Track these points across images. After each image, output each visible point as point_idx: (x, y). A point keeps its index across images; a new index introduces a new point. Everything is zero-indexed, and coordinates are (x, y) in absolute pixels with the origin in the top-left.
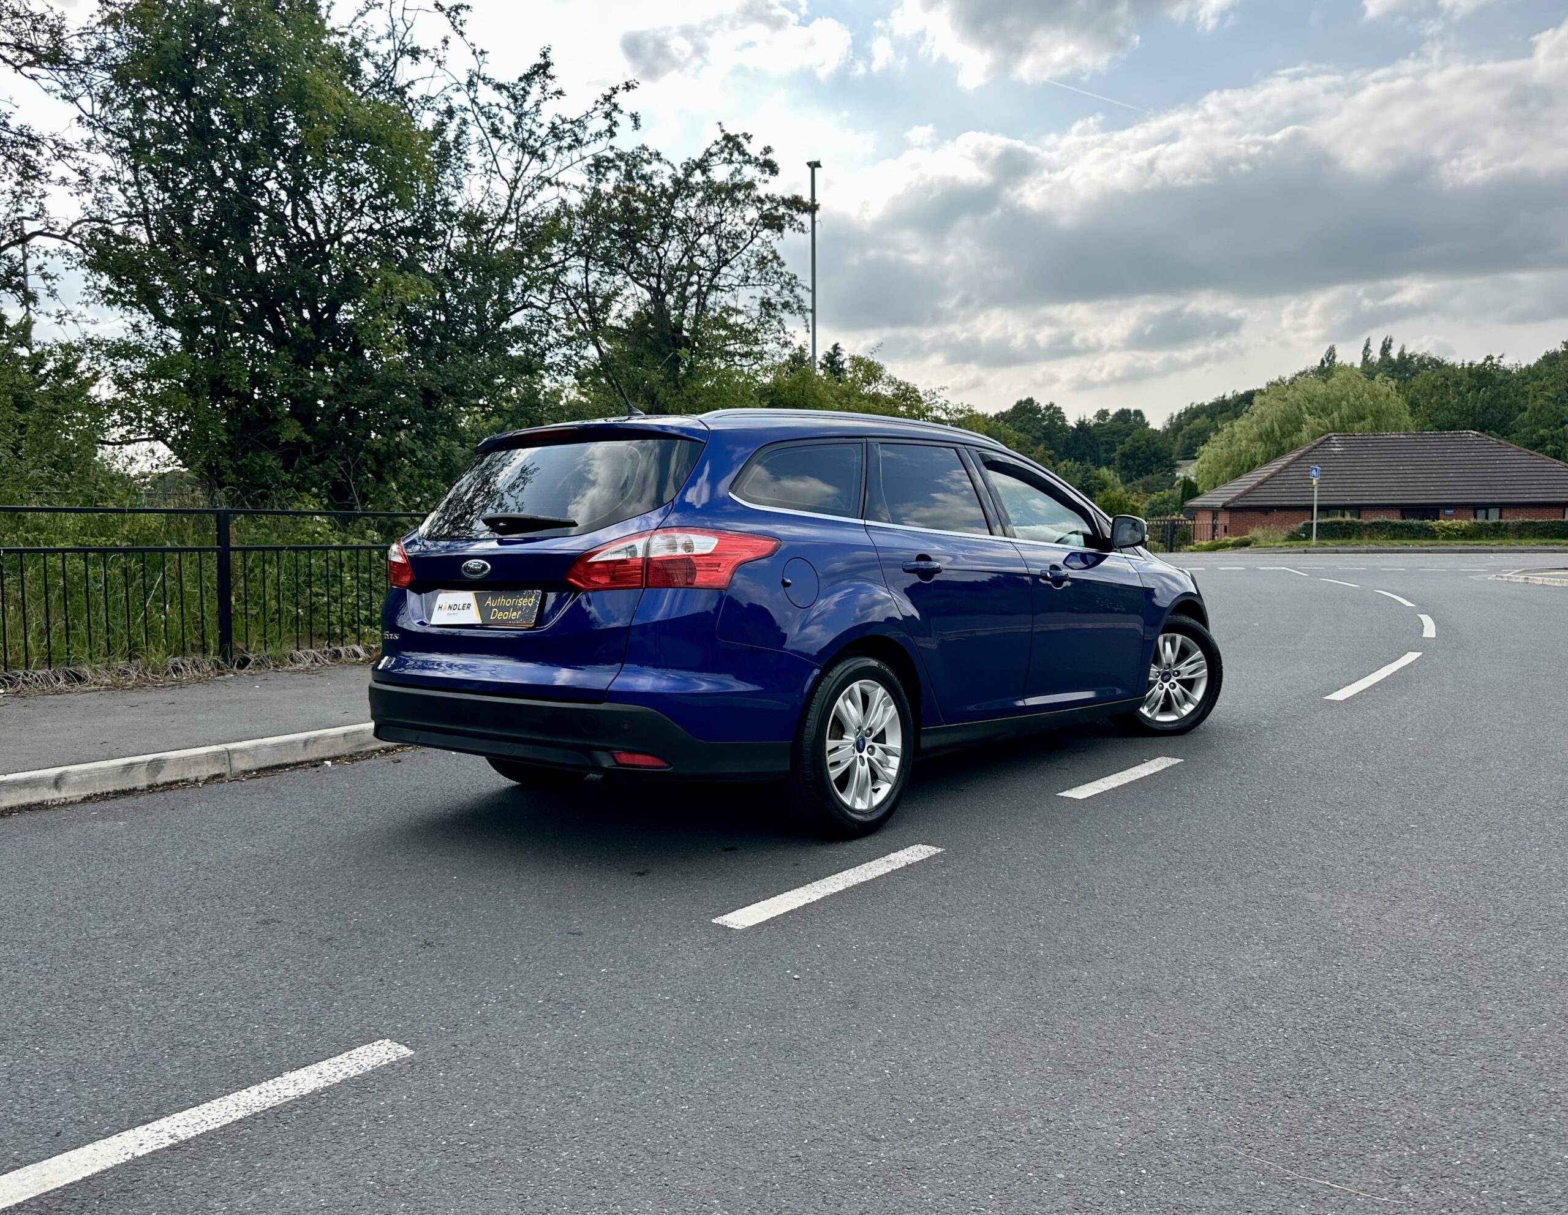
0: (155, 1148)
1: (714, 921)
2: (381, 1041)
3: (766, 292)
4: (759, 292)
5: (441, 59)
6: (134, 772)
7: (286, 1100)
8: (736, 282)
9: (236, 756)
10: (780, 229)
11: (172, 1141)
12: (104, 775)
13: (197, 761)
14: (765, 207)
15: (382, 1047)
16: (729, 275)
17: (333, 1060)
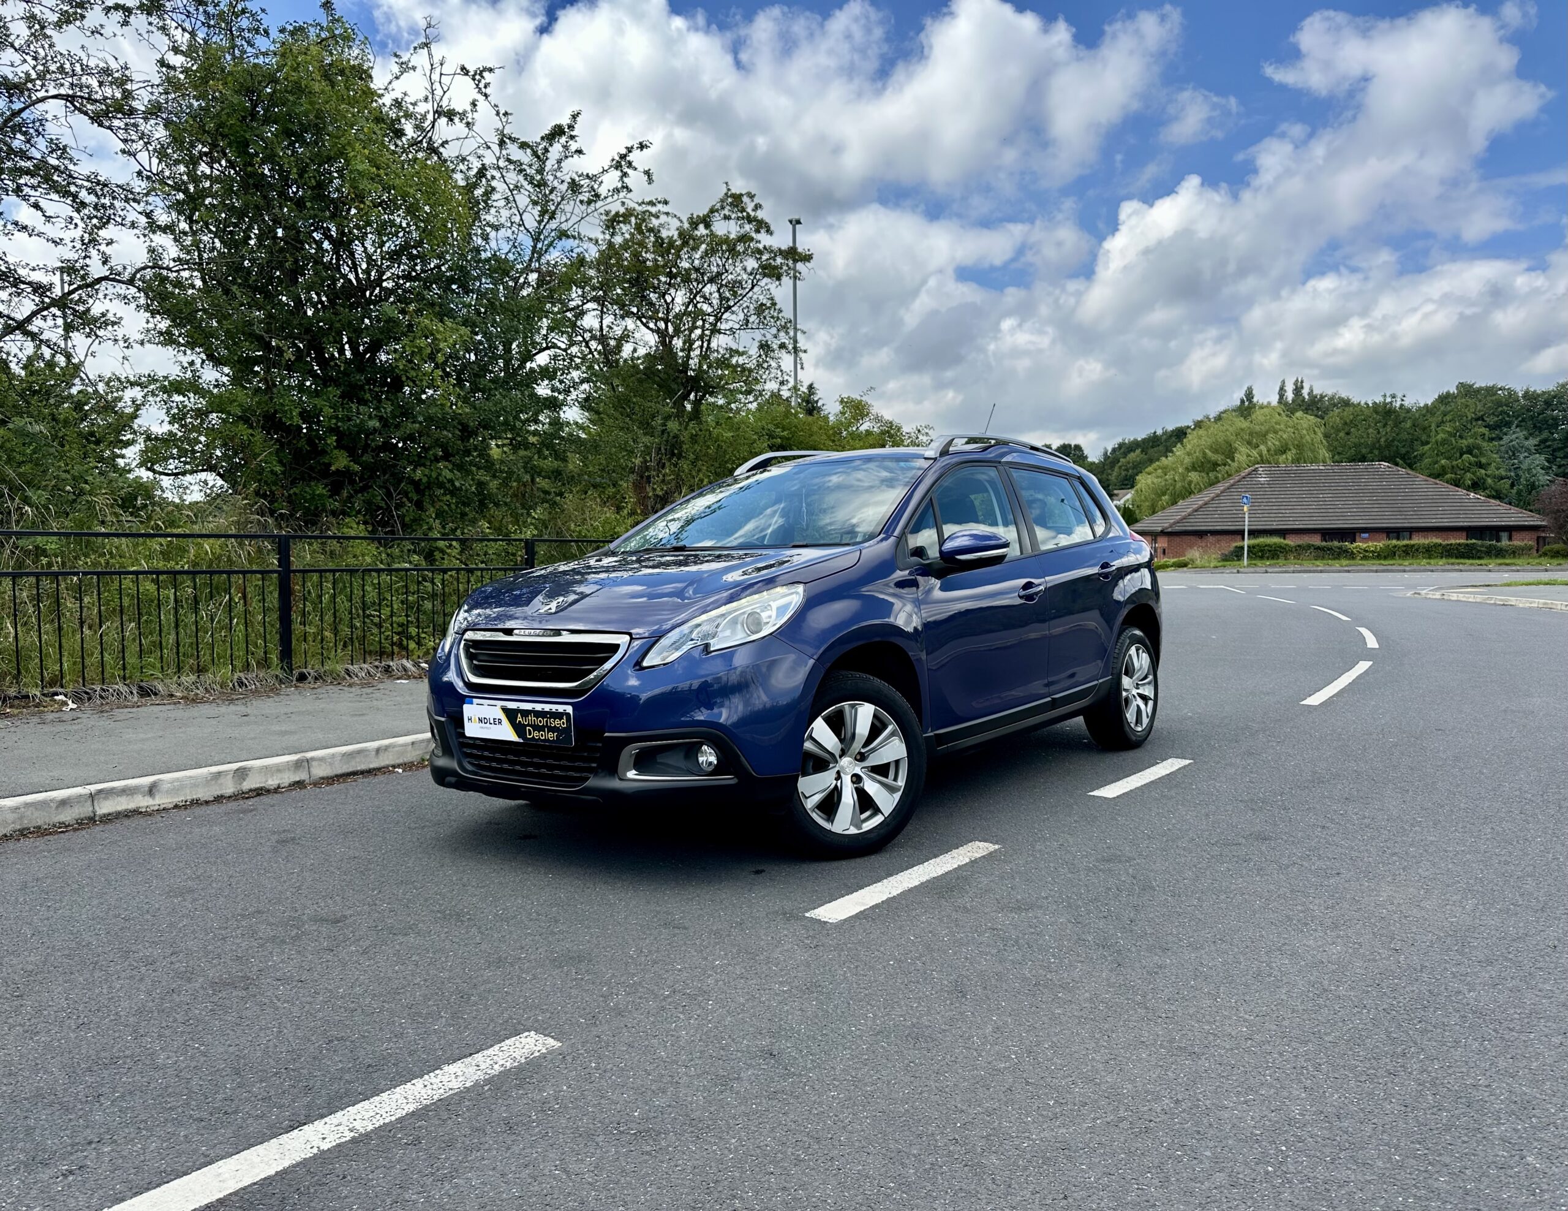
0: (338, 1141)
1: (807, 915)
2: (527, 1034)
3: (764, 335)
4: (758, 335)
5: (470, 120)
6: (222, 780)
7: (451, 1092)
8: (737, 326)
9: (314, 763)
10: (779, 278)
11: (352, 1134)
12: (195, 784)
13: (278, 769)
14: (764, 258)
15: (529, 1039)
16: (731, 320)
17: (485, 1052)
